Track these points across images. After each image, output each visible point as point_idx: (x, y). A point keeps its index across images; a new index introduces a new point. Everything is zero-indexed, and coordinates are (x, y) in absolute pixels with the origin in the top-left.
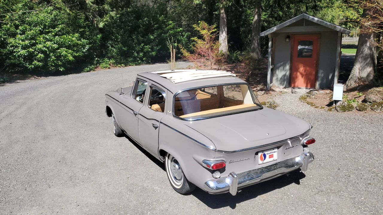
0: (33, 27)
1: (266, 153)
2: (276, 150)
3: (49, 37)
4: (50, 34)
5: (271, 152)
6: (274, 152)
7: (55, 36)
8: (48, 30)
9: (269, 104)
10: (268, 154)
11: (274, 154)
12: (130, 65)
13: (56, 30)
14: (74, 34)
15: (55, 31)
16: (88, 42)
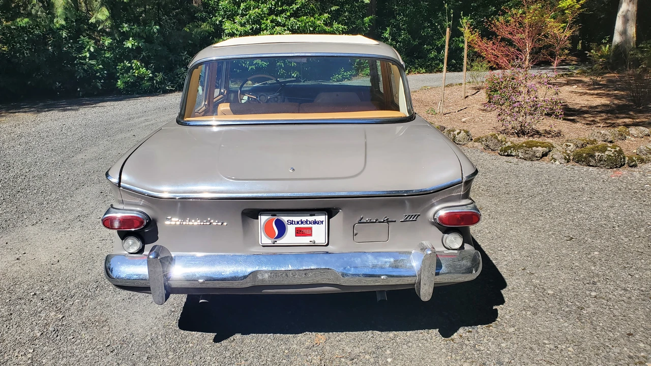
0: (261, 4)
1: (285, 219)
2: (323, 218)
3: (282, 18)
4: (283, 15)
5: (304, 219)
6: (315, 222)
7: (289, 17)
8: (281, 8)
9: (615, 151)
10: (292, 223)
11: (315, 227)
12: (419, 73)
13: (293, 8)
14: (320, 14)
15: (291, 9)
16: (345, 29)
